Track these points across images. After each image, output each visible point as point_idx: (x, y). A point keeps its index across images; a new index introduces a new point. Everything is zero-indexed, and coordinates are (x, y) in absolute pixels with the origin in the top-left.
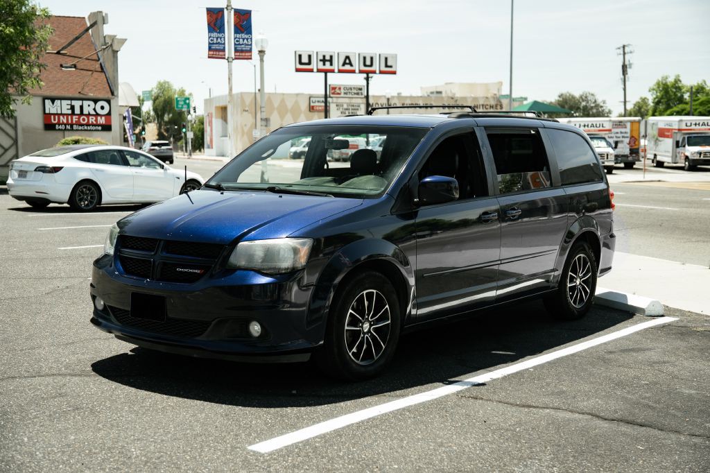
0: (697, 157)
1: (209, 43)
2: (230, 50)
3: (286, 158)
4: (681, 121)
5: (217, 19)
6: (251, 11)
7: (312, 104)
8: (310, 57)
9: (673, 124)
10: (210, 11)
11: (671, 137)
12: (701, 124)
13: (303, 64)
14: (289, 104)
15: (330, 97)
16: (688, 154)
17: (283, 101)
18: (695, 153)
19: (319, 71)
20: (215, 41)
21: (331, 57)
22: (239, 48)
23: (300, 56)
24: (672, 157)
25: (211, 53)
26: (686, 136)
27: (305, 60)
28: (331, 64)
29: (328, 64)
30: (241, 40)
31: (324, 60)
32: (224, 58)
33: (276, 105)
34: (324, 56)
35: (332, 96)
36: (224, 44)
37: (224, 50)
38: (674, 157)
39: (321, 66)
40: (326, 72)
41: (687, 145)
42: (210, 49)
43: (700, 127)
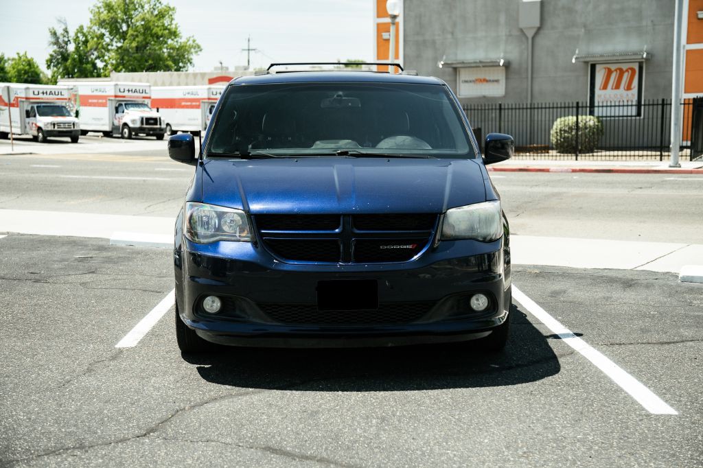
0: (50, 128)
4: (27, 89)
9: (18, 92)
11: (17, 106)
12: (48, 93)
16: (40, 124)
18: (48, 124)
24: (21, 127)
26: (35, 106)
38: (23, 127)
41: (37, 115)
43: (48, 96)
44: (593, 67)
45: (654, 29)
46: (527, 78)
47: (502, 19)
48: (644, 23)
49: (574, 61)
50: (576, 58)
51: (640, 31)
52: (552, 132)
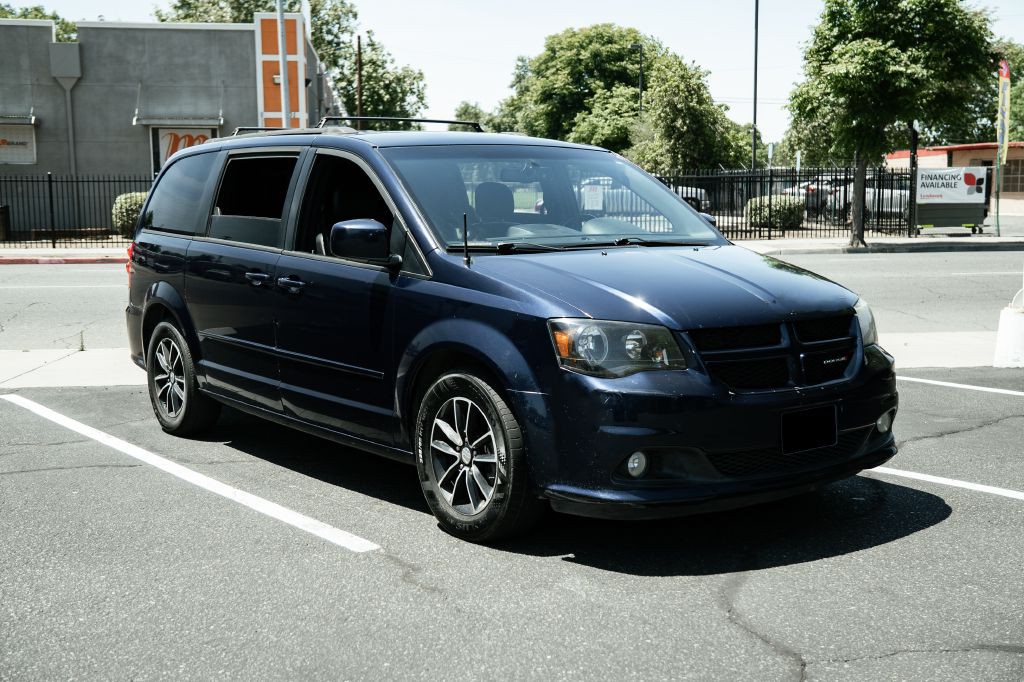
44: (156, 132)
45: (226, 91)
46: (68, 142)
47: (25, 62)
48: (214, 83)
49: (134, 123)
50: (137, 120)
51: (210, 93)
52: (114, 211)
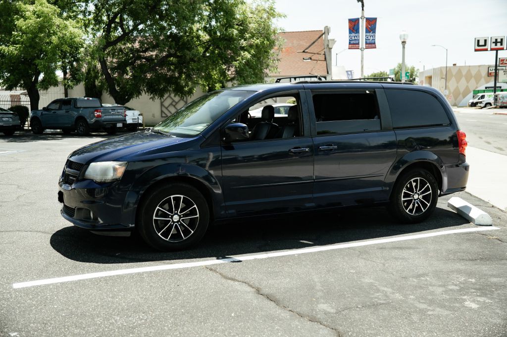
1: (350, 40)
2: (362, 43)
3: (466, 107)
5: (354, 25)
6: (376, 18)
7: (490, 72)
8: (485, 41)
10: (350, 21)
13: (481, 46)
14: (473, 73)
15: (499, 66)
17: (469, 71)
19: (492, 50)
20: (353, 38)
21: (502, 40)
22: (368, 41)
23: (478, 41)
25: (351, 46)
27: (482, 43)
28: (501, 45)
29: (499, 44)
30: (369, 37)
31: (496, 42)
32: (359, 49)
33: (464, 73)
34: (496, 40)
35: (500, 65)
36: (359, 40)
37: (358, 44)
39: (493, 46)
40: (497, 50)
42: (350, 44)
